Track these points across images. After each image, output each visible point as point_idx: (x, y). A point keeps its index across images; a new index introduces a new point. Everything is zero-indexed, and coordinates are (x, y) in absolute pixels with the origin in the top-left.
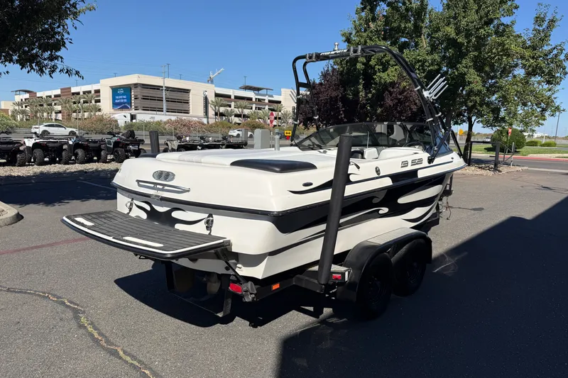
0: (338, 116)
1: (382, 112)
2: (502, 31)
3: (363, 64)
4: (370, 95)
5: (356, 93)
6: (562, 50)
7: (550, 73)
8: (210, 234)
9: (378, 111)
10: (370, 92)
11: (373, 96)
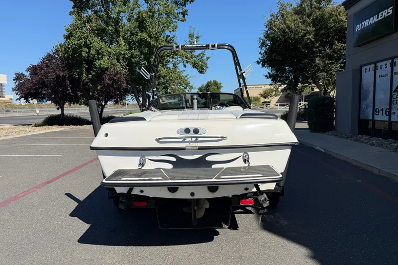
0: (66, 92)
1: (102, 88)
2: (169, 41)
3: (87, 53)
4: (90, 76)
5: (80, 74)
6: (204, 54)
7: (201, 67)
8: (249, 165)
9: (99, 88)
10: (91, 74)
11: (92, 77)
